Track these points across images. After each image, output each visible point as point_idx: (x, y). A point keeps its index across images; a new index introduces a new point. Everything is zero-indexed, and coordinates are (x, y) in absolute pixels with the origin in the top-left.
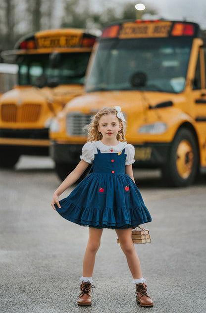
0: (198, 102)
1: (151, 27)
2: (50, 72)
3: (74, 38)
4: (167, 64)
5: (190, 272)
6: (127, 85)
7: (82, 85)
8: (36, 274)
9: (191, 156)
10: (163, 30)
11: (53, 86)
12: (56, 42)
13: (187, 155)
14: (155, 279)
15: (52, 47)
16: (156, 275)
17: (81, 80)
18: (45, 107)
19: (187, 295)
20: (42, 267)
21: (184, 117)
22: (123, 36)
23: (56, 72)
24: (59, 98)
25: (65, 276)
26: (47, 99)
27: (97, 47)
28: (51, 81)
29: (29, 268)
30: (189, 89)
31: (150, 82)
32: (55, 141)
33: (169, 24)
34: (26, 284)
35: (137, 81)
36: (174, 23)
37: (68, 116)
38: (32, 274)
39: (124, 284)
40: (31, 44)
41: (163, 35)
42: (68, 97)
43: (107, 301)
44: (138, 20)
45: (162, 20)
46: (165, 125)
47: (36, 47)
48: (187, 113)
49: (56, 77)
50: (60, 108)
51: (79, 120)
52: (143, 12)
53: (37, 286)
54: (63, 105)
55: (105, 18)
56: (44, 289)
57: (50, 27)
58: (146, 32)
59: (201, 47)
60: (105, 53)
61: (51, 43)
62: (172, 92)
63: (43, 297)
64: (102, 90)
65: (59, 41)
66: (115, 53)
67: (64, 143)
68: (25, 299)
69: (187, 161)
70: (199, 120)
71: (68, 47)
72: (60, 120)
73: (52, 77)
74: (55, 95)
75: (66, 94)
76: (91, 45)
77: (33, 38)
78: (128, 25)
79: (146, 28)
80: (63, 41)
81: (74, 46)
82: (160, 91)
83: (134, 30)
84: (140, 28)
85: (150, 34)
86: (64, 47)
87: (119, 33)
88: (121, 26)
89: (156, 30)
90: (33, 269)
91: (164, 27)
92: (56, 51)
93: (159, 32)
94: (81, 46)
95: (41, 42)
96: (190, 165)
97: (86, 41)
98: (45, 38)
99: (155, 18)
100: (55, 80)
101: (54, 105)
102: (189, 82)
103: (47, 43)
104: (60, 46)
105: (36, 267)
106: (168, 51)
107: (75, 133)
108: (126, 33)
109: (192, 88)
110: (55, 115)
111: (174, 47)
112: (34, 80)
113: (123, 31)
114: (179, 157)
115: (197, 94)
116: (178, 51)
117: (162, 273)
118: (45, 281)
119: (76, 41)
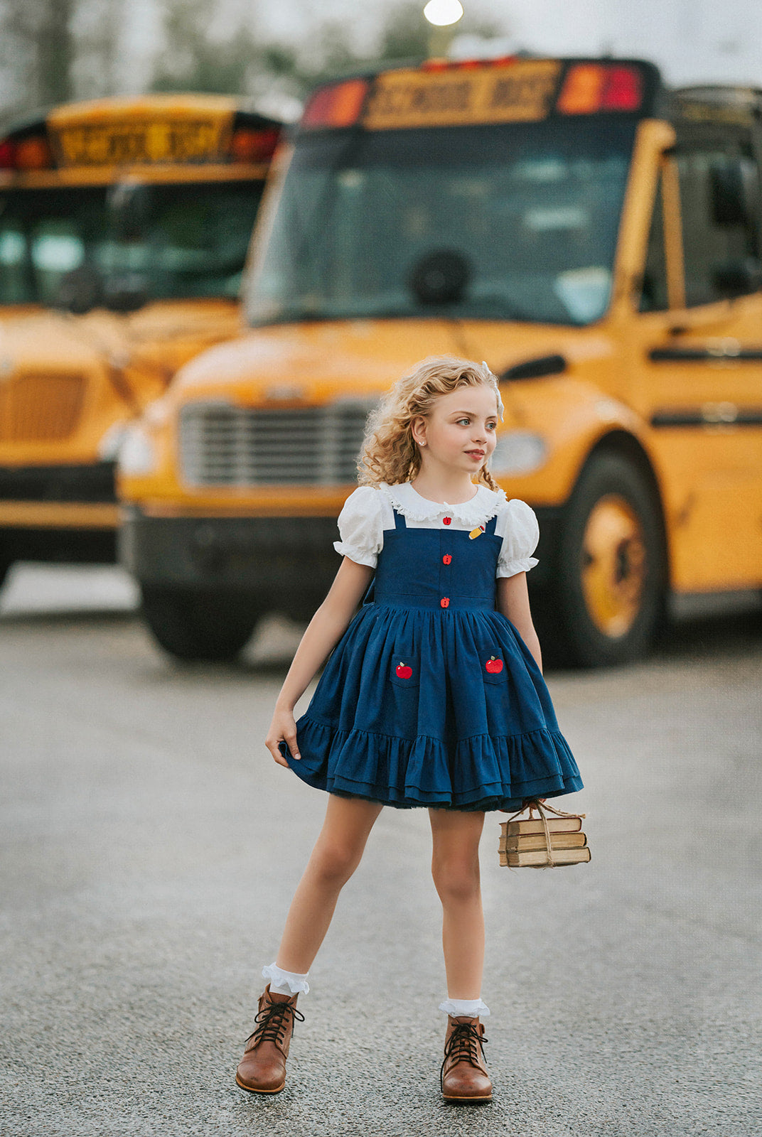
0: (659, 356)
1: (484, 83)
2: (110, 255)
3: (202, 131)
4: (543, 219)
5: (638, 975)
6: (399, 298)
7: (234, 301)
8: (69, 995)
9: (636, 557)
10: (526, 92)
11: (126, 305)
12: (132, 145)
13: (622, 550)
14: (507, 1002)
15: (120, 163)
16: (513, 985)
17: (231, 285)
18: (99, 385)
19: (627, 1056)
20: (93, 966)
21: (609, 413)
22: (379, 120)
23: (136, 255)
24: (150, 350)
25: (181, 998)
26: (106, 353)
27: (285, 159)
28: (115, 287)
29: (38, 974)
30: (624, 310)
31: (481, 288)
32: (138, 507)
33: (549, 69)
34: (22, 1035)
35: (436, 281)
36: (568, 66)
37: (185, 416)
38: (52, 997)
39: (396, 1022)
40: (31, 151)
41: (528, 111)
42: (181, 347)
43: (335, 1084)
44: (437, 61)
45: (521, 57)
46: (540, 440)
47: (52, 162)
48: (621, 398)
49: (138, 271)
50: (156, 386)
51: (226, 430)
52: (454, 32)
53: (68, 1039)
54: (166, 375)
55: (313, 60)
56: (100, 1047)
57: (109, 91)
58: (464, 105)
59: (668, 153)
60: (318, 181)
61: (112, 149)
62: (565, 320)
63: (94, 1075)
64: (310, 318)
65: (141, 139)
66: (352, 181)
67: (170, 515)
68: (17, 1089)
69: (622, 572)
70: (660, 421)
71: (178, 161)
72: (155, 431)
73: (122, 272)
74: (136, 338)
75: (175, 334)
76: (265, 155)
77: (40, 131)
78: (400, 80)
79: (465, 89)
80: (158, 140)
81: (200, 159)
82: (520, 317)
83: (420, 98)
84: (442, 89)
85: (480, 109)
86: (162, 162)
87: (364, 109)
88: (370, 82)
89: (503, 93)
90: (58, 976)
91: (531, 82)
92: (133, 178)
93: (514, 102)
94: (230, 157)
95: (72, 145)
96: (632, 587)
97: (245, 141)
98: (89, 128)
99: (496, 49)
100: (134, 284)
101: (133, 377)
102: (627, 286)
103: (98, 146)
104: (148, 161)
105: (70, 969)
106: (547, 170)
107: (210, 478)
108: (390, 110)
109: (636, 305)
110: (137, 414)
111: (567, 155)
112: (51, 284)
113: (381, 101)
114: (590, 560)
115: (654, 328)
116: (584, 169)
117: (533, 979)
118: (101, 1017)
119: (207, 140)
